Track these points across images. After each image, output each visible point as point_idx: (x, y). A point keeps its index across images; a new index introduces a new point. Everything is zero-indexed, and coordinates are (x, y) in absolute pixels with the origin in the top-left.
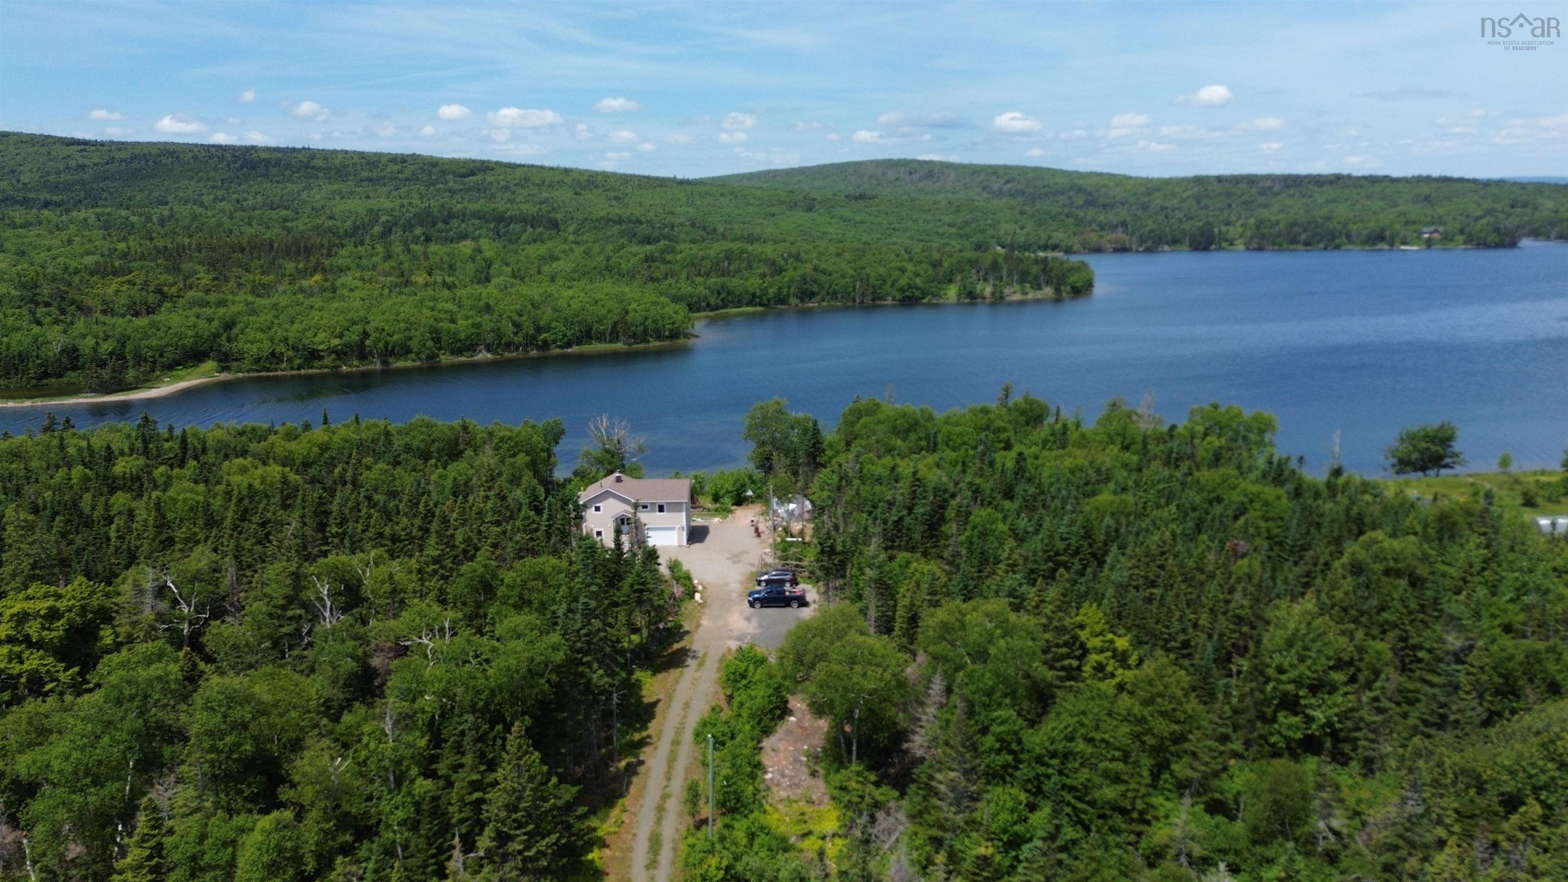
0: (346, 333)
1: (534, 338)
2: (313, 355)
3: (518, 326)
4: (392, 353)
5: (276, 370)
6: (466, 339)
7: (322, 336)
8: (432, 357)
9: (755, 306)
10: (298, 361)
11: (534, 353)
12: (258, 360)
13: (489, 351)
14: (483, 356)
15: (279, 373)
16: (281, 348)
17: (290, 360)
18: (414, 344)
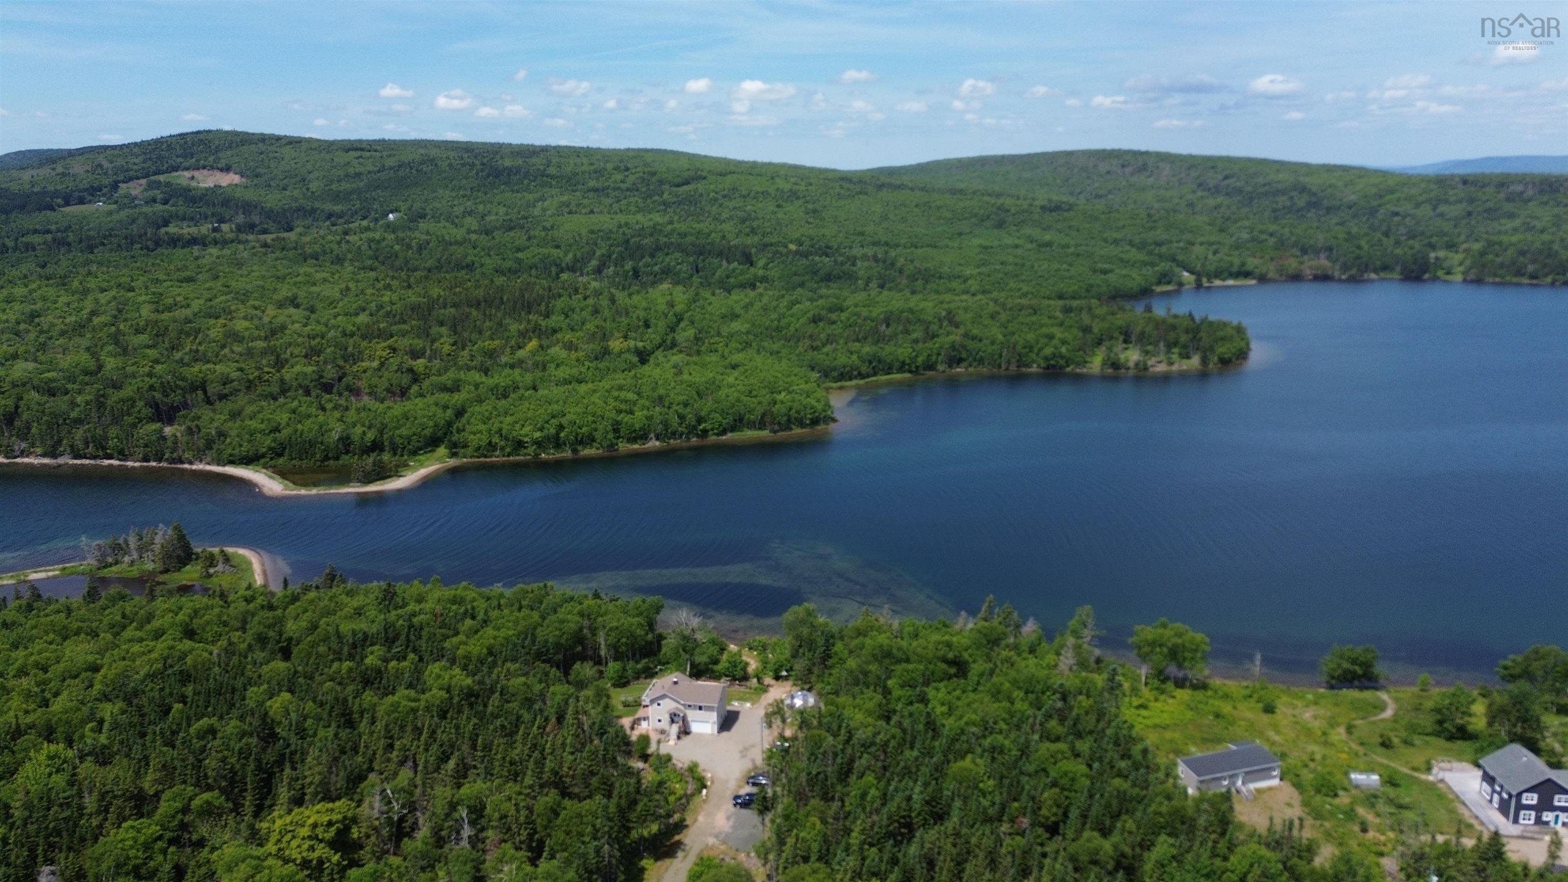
0: (546, 425)
1: (695, 427)
2: (519, 445)
3: (682, 417)
4: (581, 442)
5: (491, 456)
6: (641, 429)
7: (527, 429)
8: (612, 446)
9: (904, 372)
10: (508, 450)
11: (694, 440)
12: (479, 448)
13: (657, 439)
14: (654, 444)
15: (494, 459)
16: (496, 439)
17: (502, 449)
18: (598, 435)
